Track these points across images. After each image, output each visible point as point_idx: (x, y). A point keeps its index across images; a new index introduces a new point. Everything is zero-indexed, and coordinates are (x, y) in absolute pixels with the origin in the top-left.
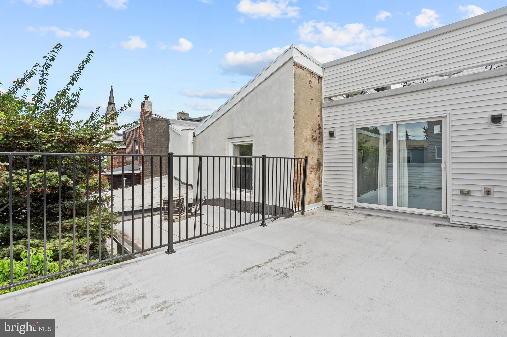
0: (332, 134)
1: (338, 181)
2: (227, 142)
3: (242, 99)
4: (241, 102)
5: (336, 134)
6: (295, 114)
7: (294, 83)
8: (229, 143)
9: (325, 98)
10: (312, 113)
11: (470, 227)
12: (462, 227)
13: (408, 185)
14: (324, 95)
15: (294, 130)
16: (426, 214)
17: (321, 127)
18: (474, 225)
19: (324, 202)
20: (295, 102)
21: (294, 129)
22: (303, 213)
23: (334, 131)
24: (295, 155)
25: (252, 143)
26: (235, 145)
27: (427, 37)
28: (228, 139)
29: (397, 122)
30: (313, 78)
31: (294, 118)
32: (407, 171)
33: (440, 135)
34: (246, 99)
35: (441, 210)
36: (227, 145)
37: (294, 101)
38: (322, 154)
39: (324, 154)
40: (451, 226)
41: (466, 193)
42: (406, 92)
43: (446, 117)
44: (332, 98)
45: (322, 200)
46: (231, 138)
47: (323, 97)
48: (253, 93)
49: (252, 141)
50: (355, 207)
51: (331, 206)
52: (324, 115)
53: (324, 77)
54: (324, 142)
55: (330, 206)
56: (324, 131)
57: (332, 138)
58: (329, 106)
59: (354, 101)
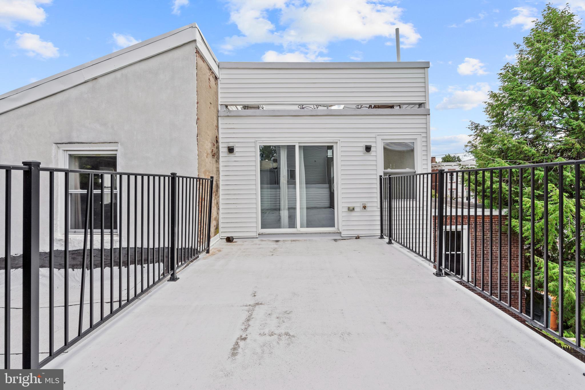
0: (231, 150)
1: (239, 206)
2: (54, 149)
3: (92, 80)
4: (90, 84)
5: (236, 150)
6: (198, 119)
7: (197, 76)
8: (58, 152)
9: (221, 105)
10: (211, 121)
11: (355, 238)
12: (350, 239)
13: (306, 206)
14: (220, 101)
15: (197, 140)
16: (324, 232)
17: (218, 140)
18: (357, 235)
19: (222, 233)
20: (198, 103)
21: (197, 138)
22: (208, 252)
23: (234, 146)
24: (198, 175)
25: (116, 154)
26: (70, 156)
27: (310, 67)
28: (55, 143)
29: (299, 143)
30: (211, 76)
31: (197, 124)
32: (305, 192)
33: (332, 159)
34: (100, 80)
35: (333, 226)
36: (54, 155)
37: (196, 101)
38: (219, 174)
39: (221, 174)
40: (342, 239)
41: (351, 210)
42: (307, 115)
43: (337, 143)
44: (229, 107)
45: (219, 232)
46: (66, 144)
47: (220, 103)
48: (118, 74)
49: (117, 150)
50: (259, 234)
51: (234, 237)
52: (220, 126)
53: (220, 79)
54: (221, 159)
55: (232, 237)
56: (221, 145)
57: (231, 155)
58: (227, 116)
59: (257, 115)
